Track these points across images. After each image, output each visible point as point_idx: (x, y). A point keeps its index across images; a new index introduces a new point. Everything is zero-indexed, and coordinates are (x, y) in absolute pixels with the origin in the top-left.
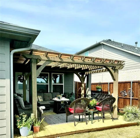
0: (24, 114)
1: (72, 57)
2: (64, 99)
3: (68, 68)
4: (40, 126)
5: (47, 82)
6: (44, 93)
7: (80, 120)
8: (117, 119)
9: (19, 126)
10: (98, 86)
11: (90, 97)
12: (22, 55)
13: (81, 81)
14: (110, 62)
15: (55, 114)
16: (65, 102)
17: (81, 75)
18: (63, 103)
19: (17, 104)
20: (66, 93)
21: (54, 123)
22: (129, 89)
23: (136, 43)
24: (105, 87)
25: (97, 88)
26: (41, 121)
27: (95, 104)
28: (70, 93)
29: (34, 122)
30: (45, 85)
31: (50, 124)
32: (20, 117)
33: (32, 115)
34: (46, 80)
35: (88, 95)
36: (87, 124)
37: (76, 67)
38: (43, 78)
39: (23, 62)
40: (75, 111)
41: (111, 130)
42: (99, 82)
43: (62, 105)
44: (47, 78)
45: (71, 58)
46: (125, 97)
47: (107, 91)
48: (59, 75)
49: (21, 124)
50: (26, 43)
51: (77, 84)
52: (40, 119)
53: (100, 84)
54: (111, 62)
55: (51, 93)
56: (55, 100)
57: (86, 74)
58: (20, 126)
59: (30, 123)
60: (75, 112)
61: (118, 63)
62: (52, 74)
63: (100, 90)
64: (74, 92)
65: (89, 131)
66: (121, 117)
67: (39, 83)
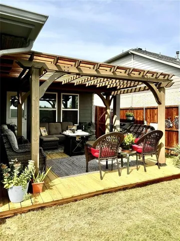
0: (17, 163)
1: (96, 66)
2: (80, 133)
3: (87, 85)
4: (43, 182)
5: (53, 106)
6: (49, 122)
7: (107, 168)
8: (165, 165)
9: (7, 185)
10: (129, 113)
11: (119, 129)
12: (16, 62)
13: (105, 105)
14: (152, 76)
15: (66, 156)
16: (82, 137)
17: (105, 97)
18: (79, 139)
19: (5, 143)
20: (82, 123)
21: (67, 175)
22: (176, 116)
23: (178, 53)
24: (138, 114)
25: (128, 116)
26: (45, 173)
27: (132, 142)
28: (88, 122)
29: (33, 175)
30: (50, 111)
31: (60, 175)
32: (9, 167)
33: (31, 163)
34: (52, 103)
35: (115, 125)
36: (120, 174)
37: (98, 85)
38: (48, 101)
39: (18, 75)
40: (101, 153)
41: (158, 184)
42: (130, 107)
43: (78, 142)
44: (54, 102)
45: (95, 69)
46: (169, 129)
47: (141, 120)
48: (71, 97)
49: (10, 182)
50: (23, 39)
51: (98, 109)
52: (44, 170)
53: (131, 109)
54: (154, 77)
55: (61, 123)
56: (67, 134)
57: (113, 95)
58: (9, 184)
59: (27, 178)
60: (101, 155)
61: (164, 77)
62: (62, 94)
63: (131, 118)
64: (93, 121)
65: (125, 188)
66: (169, 161)
67: (42, 108)
